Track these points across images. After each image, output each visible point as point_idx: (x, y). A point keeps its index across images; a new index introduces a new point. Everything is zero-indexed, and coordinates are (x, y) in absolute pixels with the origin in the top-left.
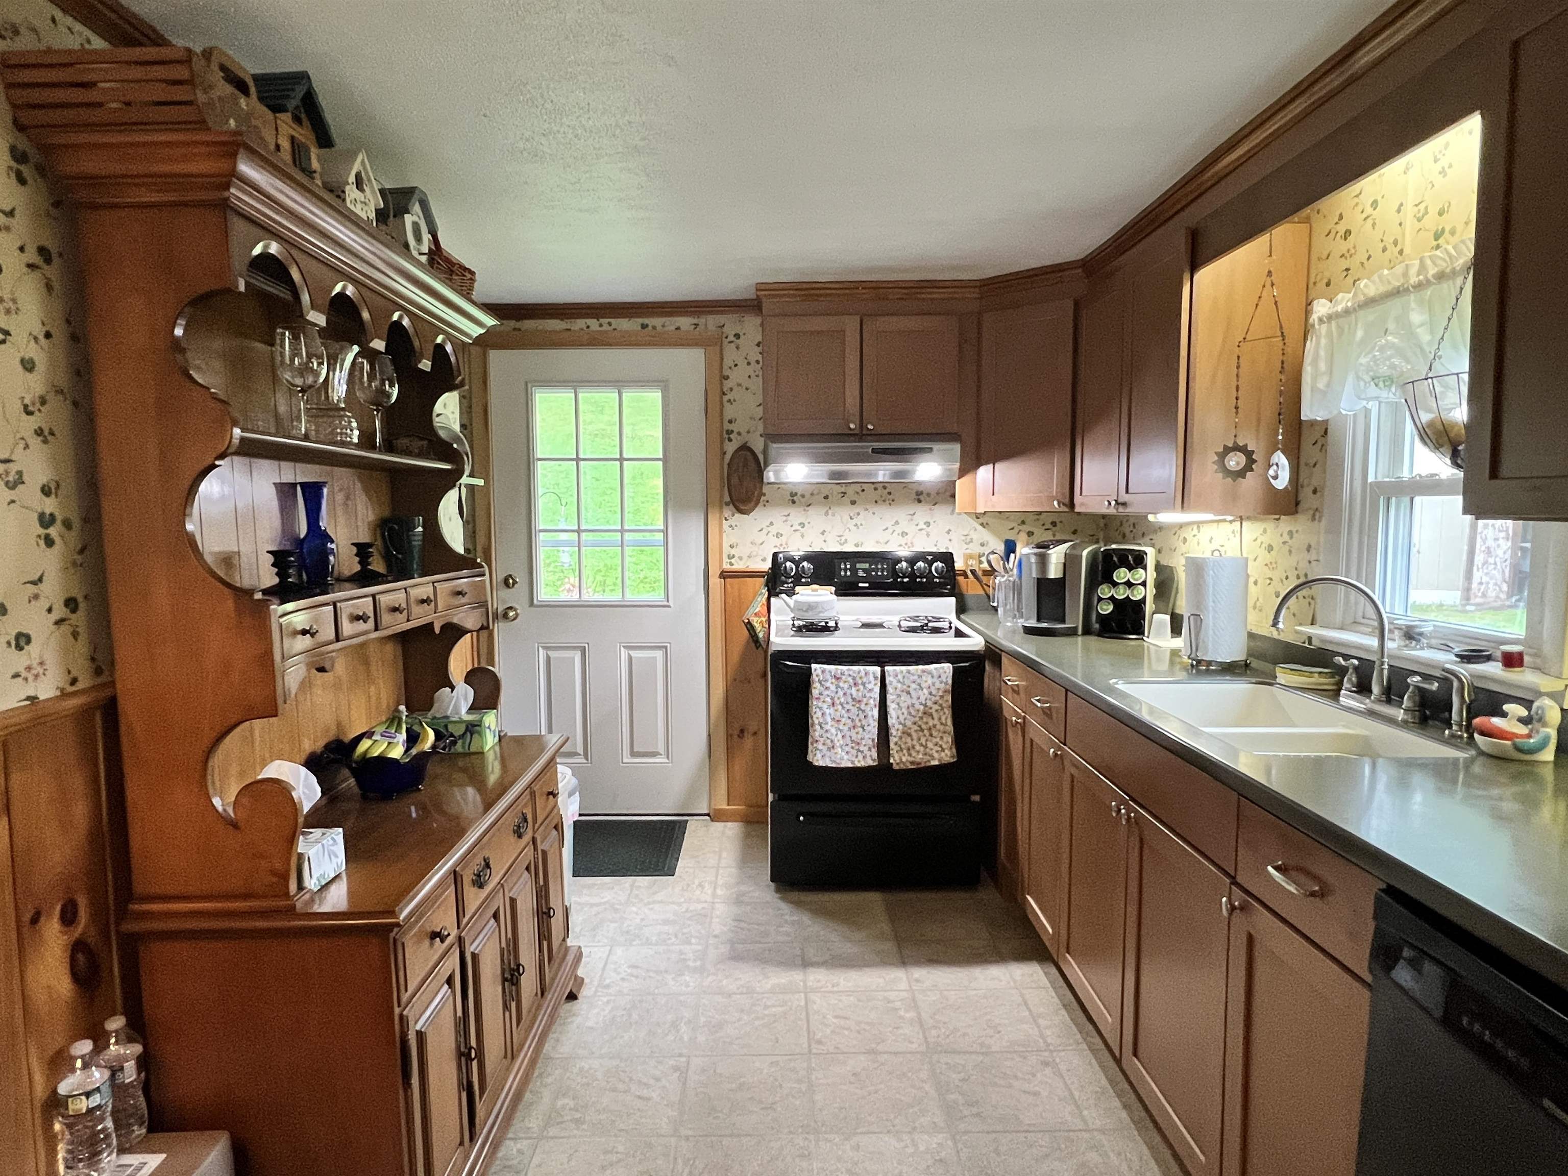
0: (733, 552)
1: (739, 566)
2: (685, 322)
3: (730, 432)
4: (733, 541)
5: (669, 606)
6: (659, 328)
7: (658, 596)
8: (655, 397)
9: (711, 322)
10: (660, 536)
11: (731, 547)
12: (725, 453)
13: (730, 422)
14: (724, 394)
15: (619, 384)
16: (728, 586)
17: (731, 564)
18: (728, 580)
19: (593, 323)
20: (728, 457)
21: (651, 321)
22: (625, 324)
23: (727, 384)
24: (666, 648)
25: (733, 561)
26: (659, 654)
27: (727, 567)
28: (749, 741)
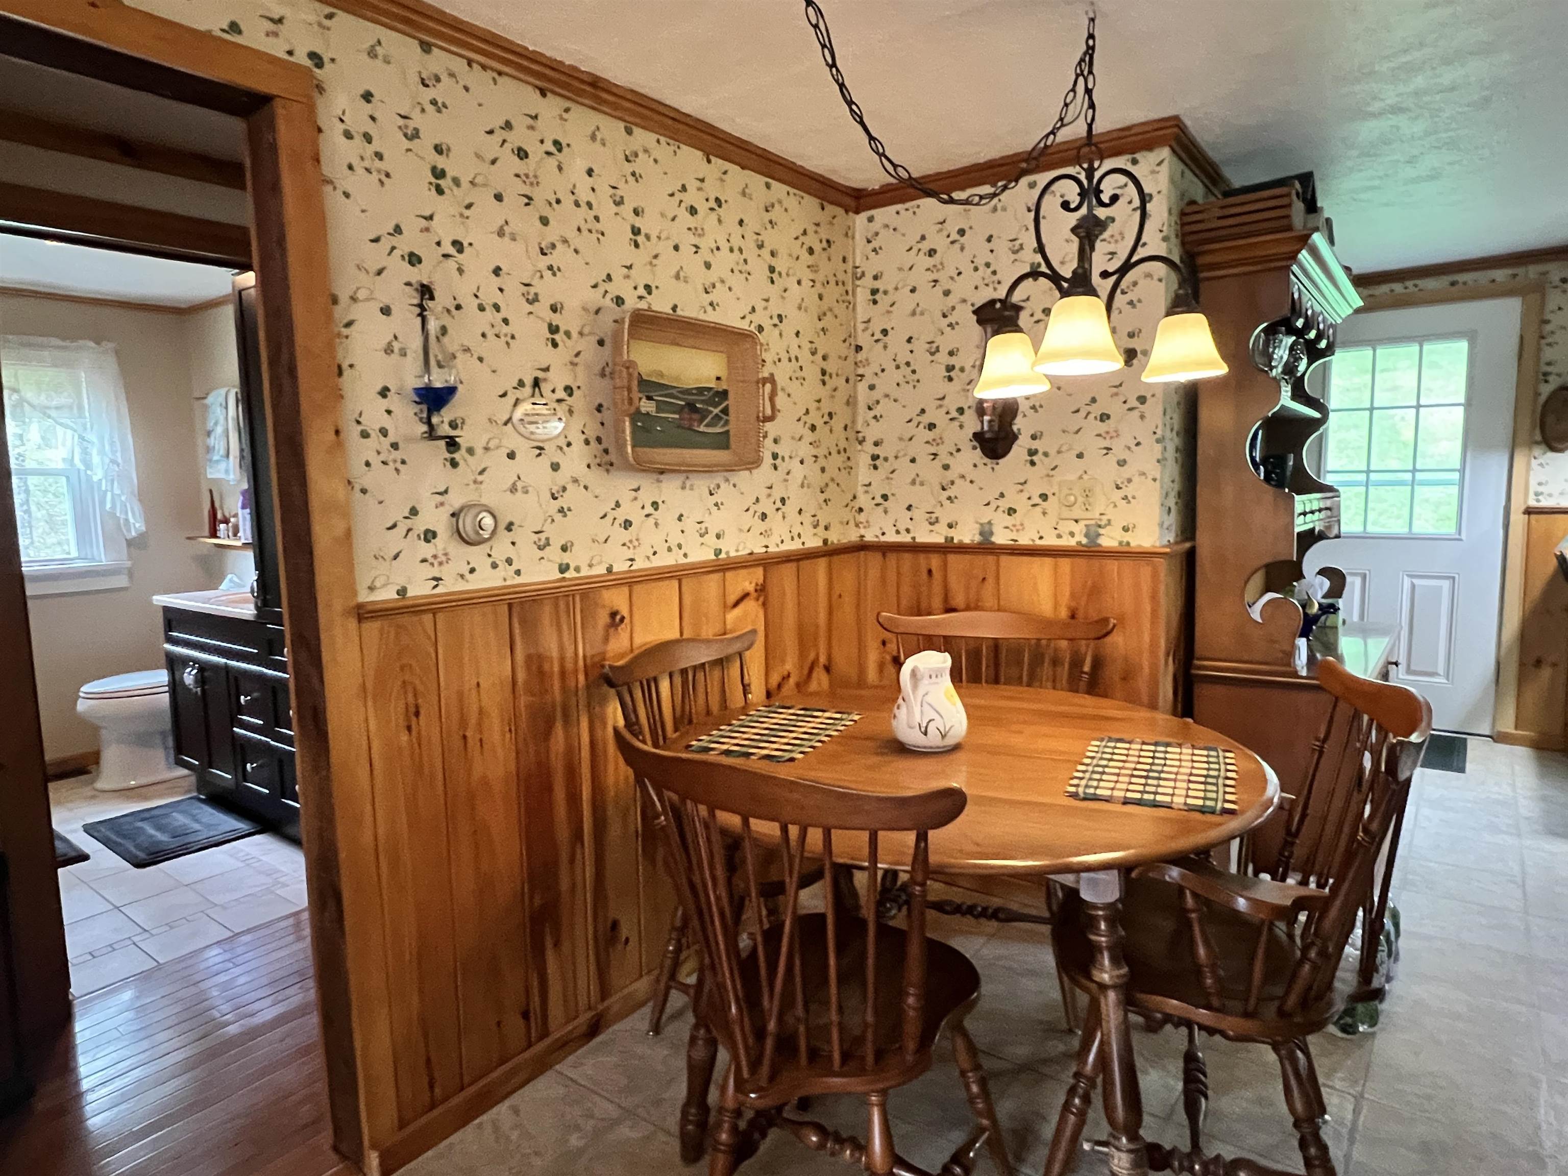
0: (1540, 489)
1: (1545, 503)
2: (1500, 275)
3: (1546, 374)
4: (1543, 479)
5: (1461, 540)
6: (1470, 283)
7: (1449, 529)
8: (1462, 346)
9: (1532, 271)
10: (1456, 476)
11: (1540, 484)
12: (1540, 394)
13: (1549, 364)
14: (1543, 337)
15: (1421, 338)
16: (1533, 522)
17: (1538, 501)
18: (1533, 517)
19: (1398, 287)
20: (1543, 398)
21: (1461, 277)
22: (1430, 284)
23: (1548, 328)
24: (1454, 578)
25: (1540, 498)
26: (1446, 584)
27: (1532, 503)
28: (1546, 673)
